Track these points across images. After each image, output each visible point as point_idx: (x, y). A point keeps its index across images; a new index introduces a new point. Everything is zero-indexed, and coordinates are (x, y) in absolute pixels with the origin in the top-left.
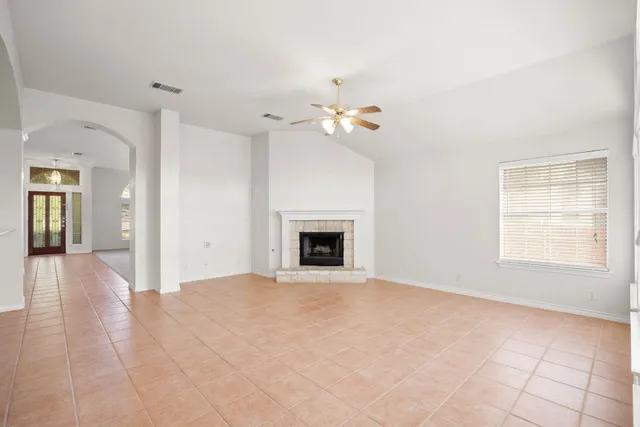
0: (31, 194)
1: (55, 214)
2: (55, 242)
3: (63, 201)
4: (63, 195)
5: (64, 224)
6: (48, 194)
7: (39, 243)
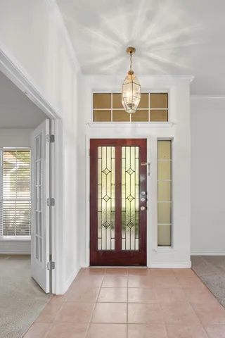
0: (95, 144)
1: (131, 182)
2: (130, 242)
3: (143, 157)
4: (141, 144)
5: (143, 204)
6: (118, 144)
7: (107, 242)
